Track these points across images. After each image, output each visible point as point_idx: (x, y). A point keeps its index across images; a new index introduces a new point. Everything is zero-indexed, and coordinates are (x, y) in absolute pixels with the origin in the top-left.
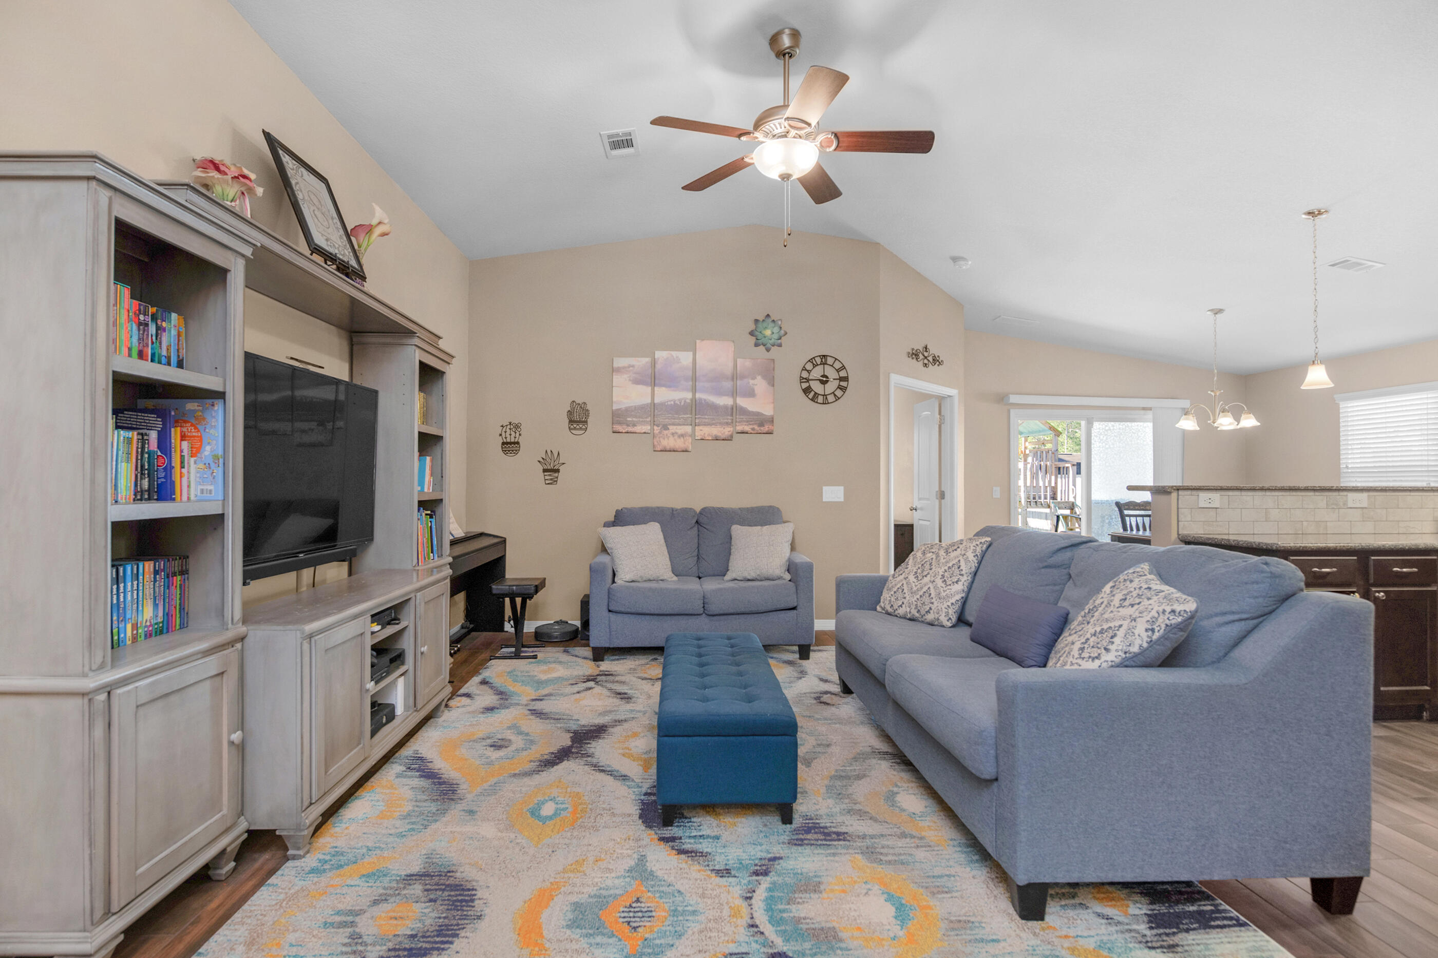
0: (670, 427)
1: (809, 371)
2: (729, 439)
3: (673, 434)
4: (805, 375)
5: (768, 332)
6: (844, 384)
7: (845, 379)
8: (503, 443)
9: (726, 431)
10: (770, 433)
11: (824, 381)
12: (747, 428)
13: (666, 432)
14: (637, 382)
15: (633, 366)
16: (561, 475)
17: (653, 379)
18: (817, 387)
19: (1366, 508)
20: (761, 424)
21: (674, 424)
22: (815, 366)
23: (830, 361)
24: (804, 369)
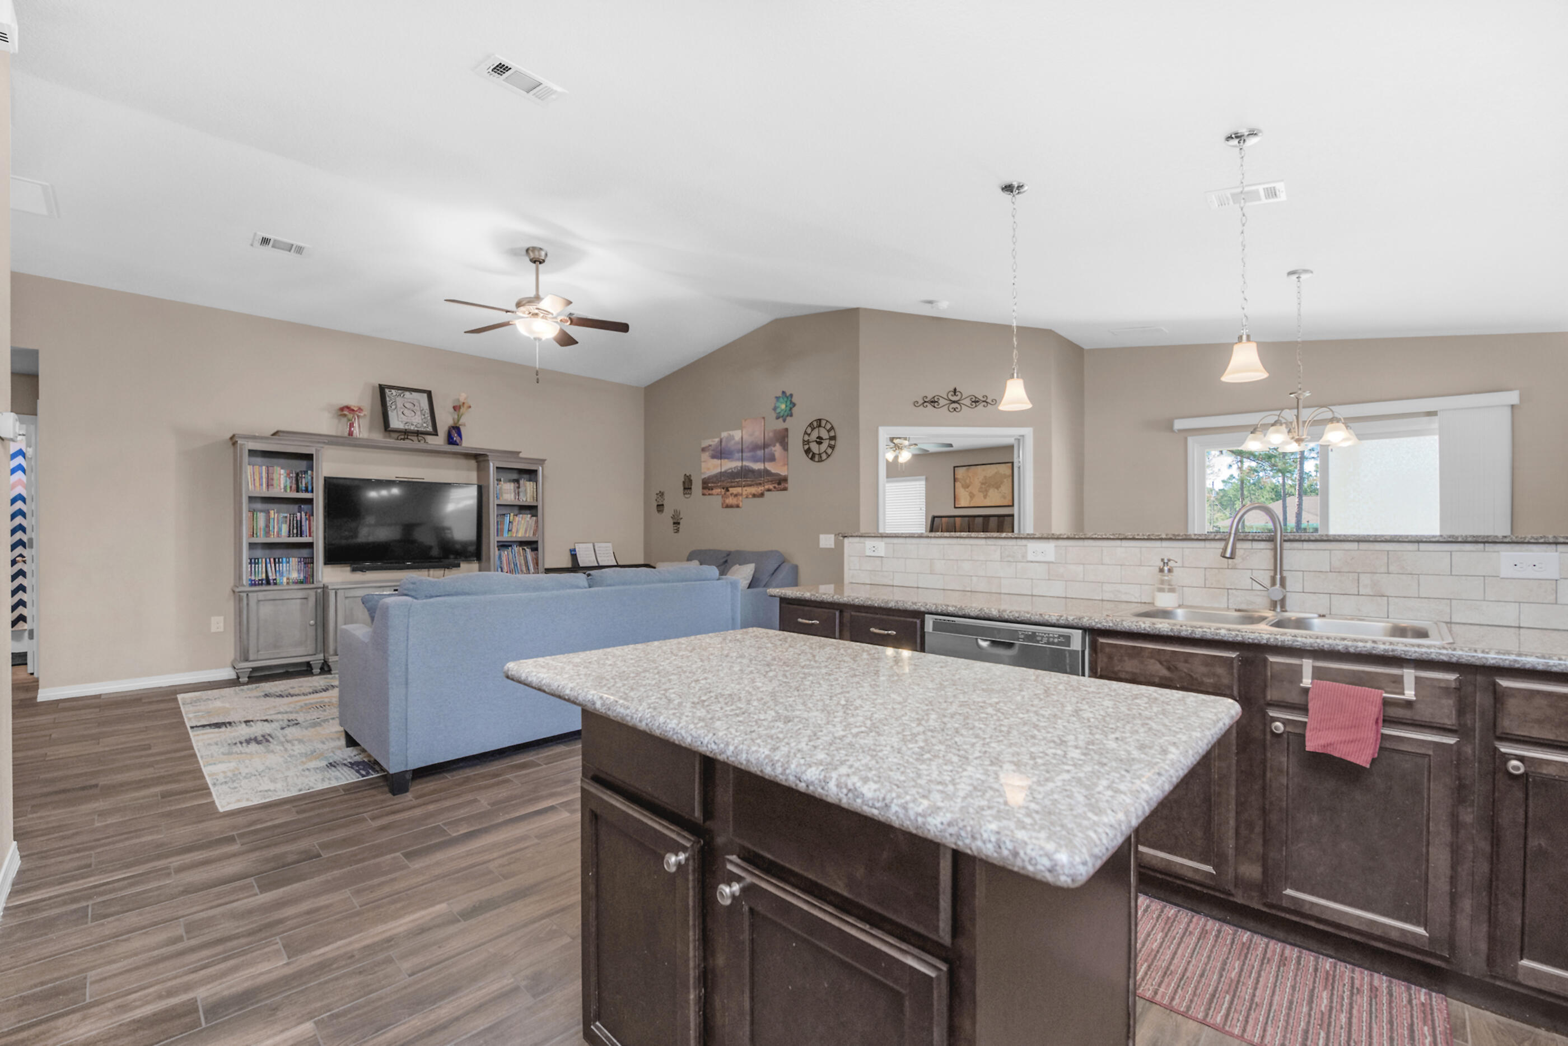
0: (730, 489)
1: (809, 435)
2: (762, 495)
3: (731, 494)
4: (806, 438)
5: (783, 406)
6: (832, 442)
7: (833, 438)
8: (658, 505)
9: (760, 489)
10: (785, 489)
11: (819, 441)
12: (771, 487)
13: (728, 493)
14: (713, 457)
15: (710, 446)
16: (681, 526)
17: (721, 453)
18: (814, 447)
19: (1052, 562)
20: (779, 484)
21: (731, 487)
22: (813, 429)
23: (823, 423)
24: (806, 433)
